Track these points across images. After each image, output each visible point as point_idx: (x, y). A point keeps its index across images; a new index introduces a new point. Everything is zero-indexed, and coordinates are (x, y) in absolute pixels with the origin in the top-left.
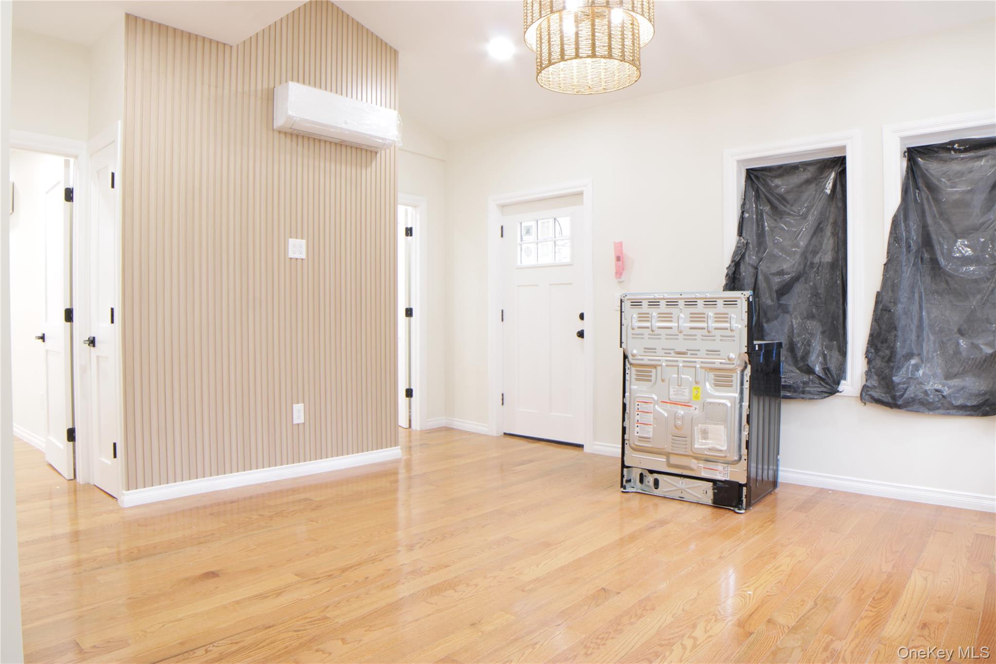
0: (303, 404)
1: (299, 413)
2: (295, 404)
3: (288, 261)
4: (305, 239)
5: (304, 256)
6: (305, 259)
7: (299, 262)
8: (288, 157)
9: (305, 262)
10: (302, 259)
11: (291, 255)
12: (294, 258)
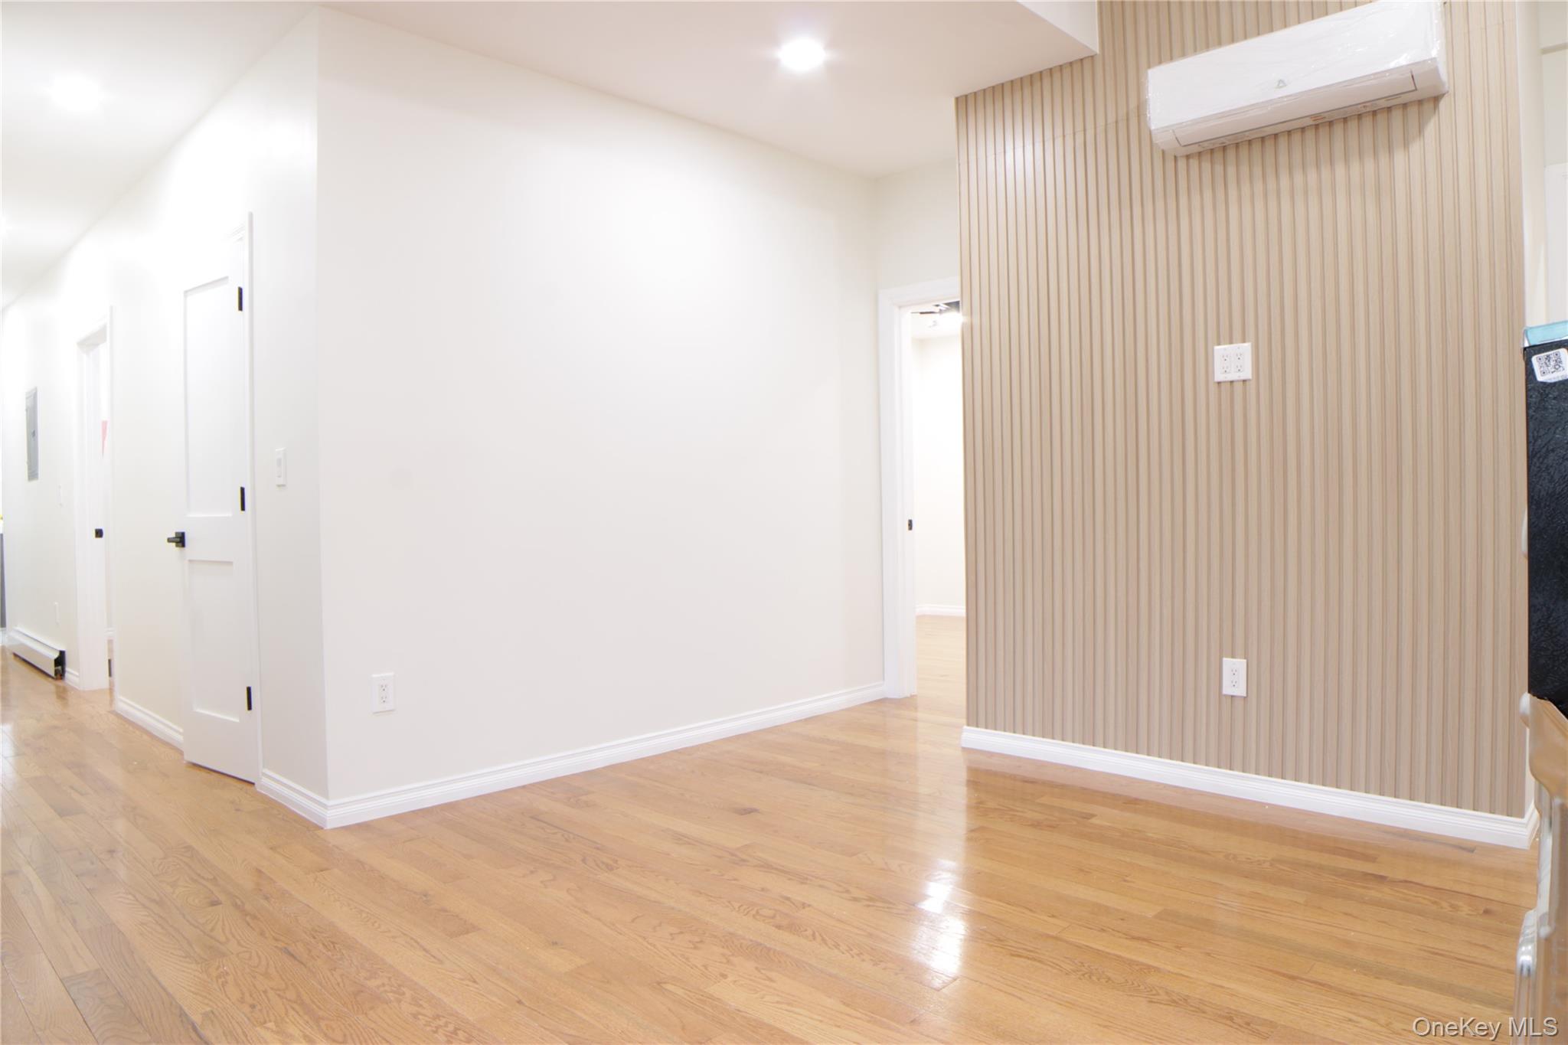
0: (1245, 661)
1: (1235, 677)
2: (1226, 657)
3: (1213, 388)
4: (1249, 341)
5: (1247, 373)
6: (1249, 380)
7: (1238, 387)
8: (1208, 194)
9: (1252, 387)
10: (1244, 381)
11: (1219, 376)
12: (1225, 382)
